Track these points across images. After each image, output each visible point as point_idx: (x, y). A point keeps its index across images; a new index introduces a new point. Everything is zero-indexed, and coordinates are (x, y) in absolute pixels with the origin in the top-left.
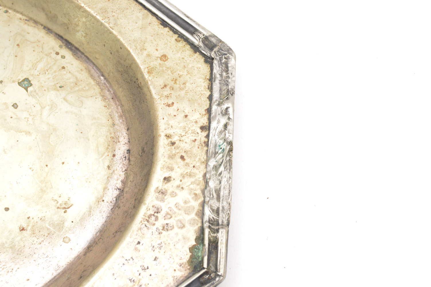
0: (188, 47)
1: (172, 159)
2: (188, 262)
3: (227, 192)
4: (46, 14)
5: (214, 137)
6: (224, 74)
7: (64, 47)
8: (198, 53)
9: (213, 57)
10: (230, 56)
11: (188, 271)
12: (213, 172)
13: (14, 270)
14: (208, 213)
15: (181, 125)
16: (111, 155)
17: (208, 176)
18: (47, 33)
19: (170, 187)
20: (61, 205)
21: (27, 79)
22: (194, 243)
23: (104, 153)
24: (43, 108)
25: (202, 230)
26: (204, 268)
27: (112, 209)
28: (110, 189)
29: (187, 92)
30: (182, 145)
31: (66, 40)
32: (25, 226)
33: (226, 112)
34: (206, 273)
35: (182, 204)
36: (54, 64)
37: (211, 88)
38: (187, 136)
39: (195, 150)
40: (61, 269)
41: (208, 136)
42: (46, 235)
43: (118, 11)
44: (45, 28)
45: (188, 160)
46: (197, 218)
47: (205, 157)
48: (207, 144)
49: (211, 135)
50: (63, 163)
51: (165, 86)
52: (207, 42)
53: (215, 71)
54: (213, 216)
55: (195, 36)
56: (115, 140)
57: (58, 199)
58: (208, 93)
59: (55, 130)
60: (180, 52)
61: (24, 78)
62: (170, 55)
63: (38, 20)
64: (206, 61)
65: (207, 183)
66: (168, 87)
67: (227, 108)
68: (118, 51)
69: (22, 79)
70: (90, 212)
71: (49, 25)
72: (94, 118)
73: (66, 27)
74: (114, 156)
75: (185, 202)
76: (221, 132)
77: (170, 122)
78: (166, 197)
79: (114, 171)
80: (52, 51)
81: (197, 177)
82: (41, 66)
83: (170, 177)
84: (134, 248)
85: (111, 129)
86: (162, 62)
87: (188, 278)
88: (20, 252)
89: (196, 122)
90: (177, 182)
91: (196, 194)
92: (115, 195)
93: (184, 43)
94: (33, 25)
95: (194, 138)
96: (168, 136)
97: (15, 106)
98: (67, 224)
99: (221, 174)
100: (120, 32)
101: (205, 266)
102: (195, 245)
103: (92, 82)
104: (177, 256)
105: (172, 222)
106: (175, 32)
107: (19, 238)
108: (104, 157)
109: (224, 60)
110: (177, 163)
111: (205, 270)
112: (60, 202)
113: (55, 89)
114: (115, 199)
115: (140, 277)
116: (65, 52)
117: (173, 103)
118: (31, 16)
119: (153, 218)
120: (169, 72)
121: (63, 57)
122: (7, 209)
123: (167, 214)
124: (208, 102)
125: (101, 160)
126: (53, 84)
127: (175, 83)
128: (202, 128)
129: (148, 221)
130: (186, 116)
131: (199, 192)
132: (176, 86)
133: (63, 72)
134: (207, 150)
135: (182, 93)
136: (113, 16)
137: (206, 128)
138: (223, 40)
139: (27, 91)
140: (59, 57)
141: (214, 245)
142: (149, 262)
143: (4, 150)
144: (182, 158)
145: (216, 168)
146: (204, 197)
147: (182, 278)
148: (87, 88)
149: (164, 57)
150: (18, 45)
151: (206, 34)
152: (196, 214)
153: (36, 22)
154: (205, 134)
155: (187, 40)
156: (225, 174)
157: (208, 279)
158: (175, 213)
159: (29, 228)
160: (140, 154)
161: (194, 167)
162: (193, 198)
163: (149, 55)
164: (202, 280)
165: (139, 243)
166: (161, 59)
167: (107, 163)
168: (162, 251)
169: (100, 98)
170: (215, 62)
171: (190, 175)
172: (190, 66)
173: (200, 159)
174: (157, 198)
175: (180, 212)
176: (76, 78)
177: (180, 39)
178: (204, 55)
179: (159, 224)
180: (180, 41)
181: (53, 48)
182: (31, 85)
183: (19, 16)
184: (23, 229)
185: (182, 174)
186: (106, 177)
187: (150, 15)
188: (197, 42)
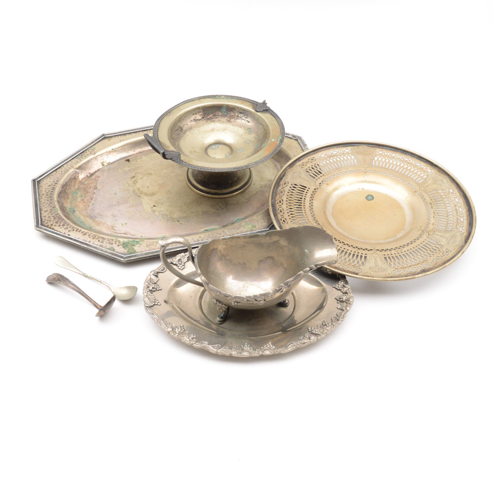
188: (291, 137)
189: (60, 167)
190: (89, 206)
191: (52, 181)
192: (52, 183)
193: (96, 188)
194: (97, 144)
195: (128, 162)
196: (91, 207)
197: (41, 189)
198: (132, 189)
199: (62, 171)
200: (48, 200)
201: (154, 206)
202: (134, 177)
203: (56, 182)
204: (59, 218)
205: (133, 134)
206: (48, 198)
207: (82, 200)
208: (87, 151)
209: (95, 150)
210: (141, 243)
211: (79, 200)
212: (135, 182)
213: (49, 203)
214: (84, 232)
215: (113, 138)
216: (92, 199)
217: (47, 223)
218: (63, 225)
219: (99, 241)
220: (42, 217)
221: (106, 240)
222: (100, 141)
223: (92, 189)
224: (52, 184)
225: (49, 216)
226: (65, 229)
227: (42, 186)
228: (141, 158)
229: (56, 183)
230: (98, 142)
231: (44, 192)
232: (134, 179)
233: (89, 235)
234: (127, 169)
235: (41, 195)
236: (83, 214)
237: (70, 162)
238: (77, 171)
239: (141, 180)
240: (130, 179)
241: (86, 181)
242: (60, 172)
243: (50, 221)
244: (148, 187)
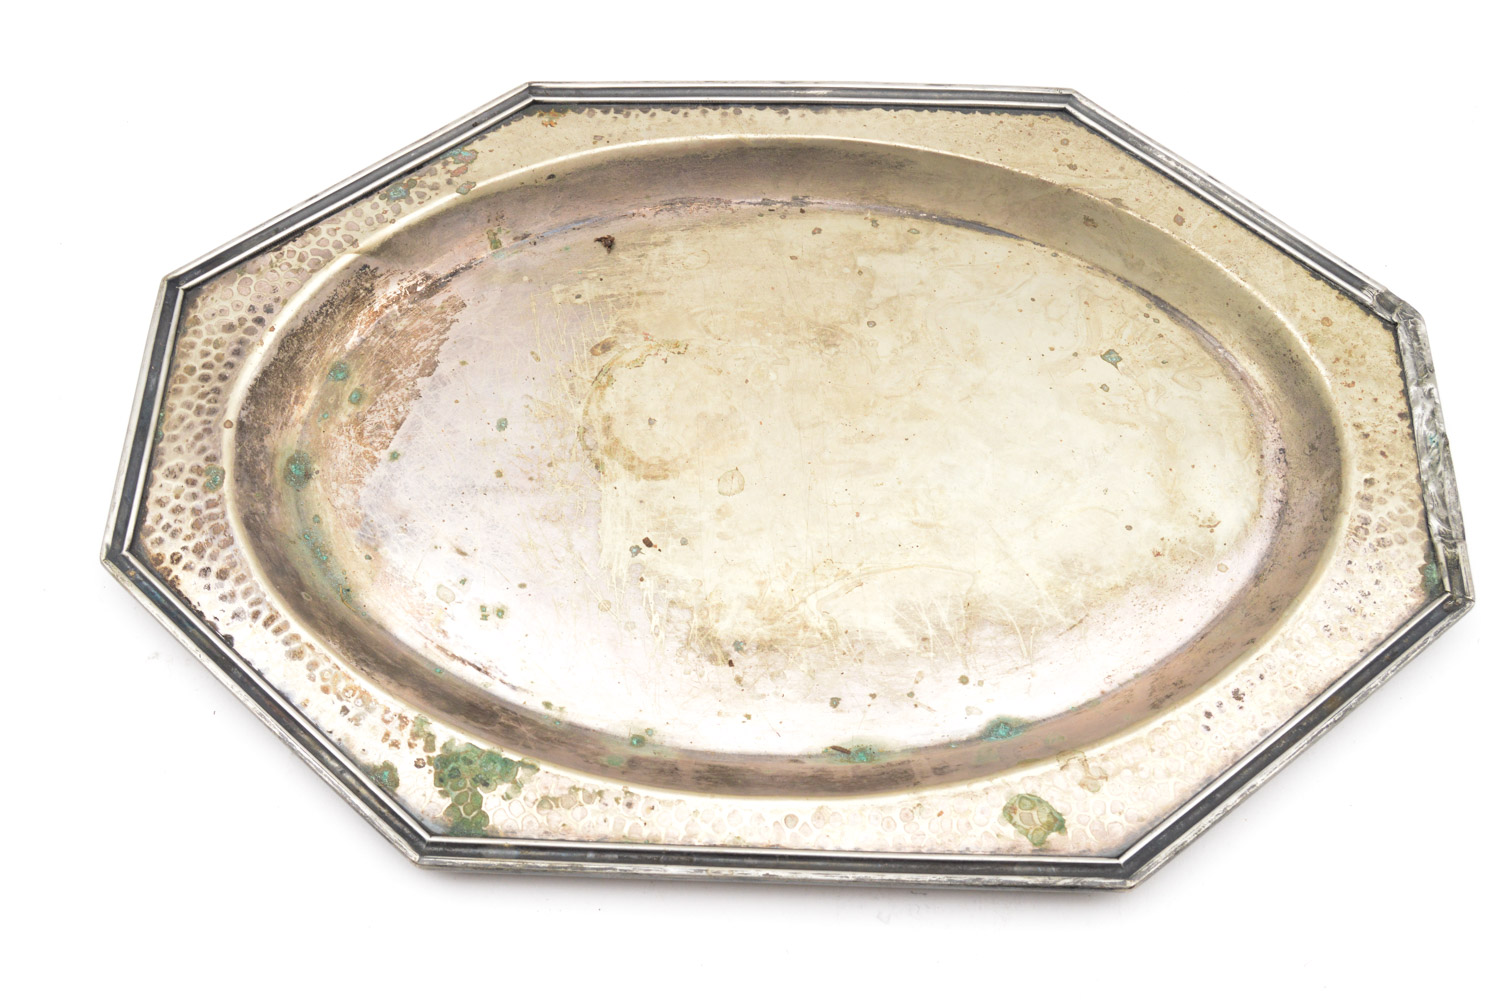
0: (1356, 307)
1: (1370, 455)
2: (1420, 585)
3: (1453, 498)
4: (1125, 260)
5: (1421, 428)
6: (1415, 344)
7: (1154, 307)
8: (1372, 316)
9: (1396, 320)
10: (1419, 321)
11: (1423, 597)
12: (1431, 473)
13: (1159, 608)
14: (1435, 524)
15: (1372, 411)
16: (1257, 456)
17: (1424, 478)
18: (1124, 287)
19: (1374, 491)
20: (1203, 522)
21: (1110, 352)
22: (1423, 562)
23: (1248, 453)
24: (1146, 391)
25: (1432, 546)
26: (1447, 592)
27: (1276, 527)
28: (1268, 501)
29: (1369, 368)
30: (1379, 437)
31: (1156, 297)
32: (1160, 549)
33: (1429, 395)
34: (1450, 598)
35: (1396, 512)
36: (1147, 330)
37: (1401, 363)
38: (1383, 425)
39: (1398, 445)
40: (1224, 606)
41: (1411, 426)
42: (1193, 561)
43: (1246, 257)
44: (1119, 279)
45: (1391, 458)
46: (1420, 531)
47: (1414, 454)
48: (1413, 436)
49: (1416, 424)
50: (1193, 466)
51: (1337, 360)
52: (1382, 301)
53: (1402, 340)
54: (1443, 528)
55: (1365, 292)
56: (1257, 437)
57: (1197, 514)
58: (1399, 370)
59: (1170, 421)
60: (1347, 314)
61: (1107, 349)
62: (1334, 318)
63: (1107, 266)
64: (1385, 327)
65: (1424, 486)
66: (1342, 361)
67: (1430, 390)
68: (1252, 312)
69: (1105, 351)
70: (1246, 530)
71: (1128, 276)
72: (1222, 406)
73: (1158, 279)
74: (1262, 457)
75: (1400, 511)
76: (1428, 421)
77: (1355, 408)
78: (1373, 505)
79: (1267, 478)
80: (1138, 312)
81: (1409, 479)
82: (1127, 332)
83: (1372, 479)
84: (1344, 568)
85: (1250, 421)
86: (1325, 328)
87: (1425, 606)
88: (1161, 584)
89: (1391, 408)
90: (1383, 486)
91: (1412, 501)
92: (1276, 510)
93: (1350, 302)
94: (1102, 275)
95: (1393, 429)
96: (1357, 426)
97: (1105, 388)
98: (1219, 547)
99: (1440, 474)
100: (1256, 286)
101: (1448, 588)
102: (1424, 565)
103: (1208, 357)
104: (1404, 578)
105: (1387, 535)
106: (1334, 286)
107: (1156, 565)
108: (1248, 458)
109: (1411, 326)
110: (1377, 461)
111: (1449, 595)
112: (1201, 518)
113: (1156, 365)
114: (1277, 515)
115: (1361, 605)
116: (1156, 313)
117: (1353, 383)
118: (1097, 262)
119: (1362, 531)
120: (1338, 341)
121: (1156, 321)
122: (1129, 528)
123: (1380, 526)
124: (1401, 382)
125: (1245, 461)
126: (1152, 358)
127: (1350, 356)
128: (1401, 416)
129: (1356, 535)
130: (1376, 400)
131: (1415, 498)
132: (1352, 360)
133: (1162, 342)
134: (1415, 445)
135: (1363, 369)
136: (1241, 263)
137: (1407, 415)
138: (1403, 299)
139: (1117, 367)
140: (1150, 321)
141: (1454, 566)
142: (1369, 586)
143: (1105, 449)
144: (1383, 454)
145: (1433, 467)
146: (1425, 504)
147: (1417, 607)
148: (1202, 364)
149: (1326, 321)
150: (1086, 303)
151: (1381, 290)
152: (1418, 526)
153: (1104, 271)
154: (1406, 423)
155: (1353, 298)
156: (1446, 474)
157: (1454, 605)
158: (1389, 524)
159: (1167, 552)
160: (1307, 452)
161: (1401, 465)
162: (1409, 506)
163: (1304, 318)
164: (1445, 607)
165: (1350, 562)
166: (1323, 323)
167: (1255, 467)
168: (1384, 572)
169: (1224, 378)
170: (1401, 330)
171: (1399, 477)
172: (1365, 333)
173: (1407, 456)
174: (1362, 506)
175: (1396, 523)
176: (1183, 350)
177: (1342, 296)
178: (1381, 319)
179: (1373, 537)
180: (1342, 299)
181: (1138, 309)
182: (1121, 359)
183: (1076, 261)
184: (1158, 554)
185: (1387, 475)
186: (1258, 485)
187: (1293, 264)
188: (1369, 301)
189: (300, 232)
190: (374, 461)
191: (247, 302)
192: (243, 313)
193: (428, 369)
194: (490, 135)
195: (604, 251)
196: (381, 470)
197: (188, 339)
198: (578, 411)
199: (301, 259)
200: (199, 410)
201: (648, 543)
202: (606, 347)
203: (260, 313)
204: (216, 530)
205: (659, 112)
206: (203, 395)
207: (358, 421)
208: (438, 166)
209: (475, 166)
210: (521, 773)
211: (343, 418)
212: (603, 379)
213: (199, 429)
214: (296, 637)
215: (571, 115)
216: (397, 426)
217: (160, 541)
218: (222, 575)
219: (345, 710)
220: (150, 503)
221: (379, 711)
222: (506, 121)
223: (412, 371)
224: (242, 321)
225: (181, 502)
226: (223, 598)
227: (197, 321)
228: (667, 241)
229: (259, 321)
230: (495, 127)
231: (194, 360)
232: (603, 360)
233: (313, 666)
234: (589, 290)
235: (180, 372)
236: (339, 502)
237: (349, 213)
238: (373, 263)
239: (634, 371)
240: (586, 354)
241: (404, 312)
242: (294, 262)
243: (174, 535)
244: (651, 422)
